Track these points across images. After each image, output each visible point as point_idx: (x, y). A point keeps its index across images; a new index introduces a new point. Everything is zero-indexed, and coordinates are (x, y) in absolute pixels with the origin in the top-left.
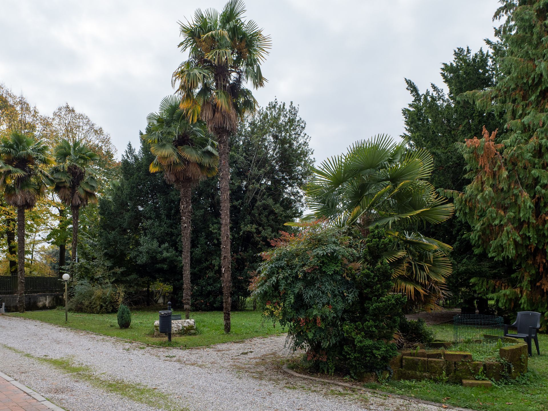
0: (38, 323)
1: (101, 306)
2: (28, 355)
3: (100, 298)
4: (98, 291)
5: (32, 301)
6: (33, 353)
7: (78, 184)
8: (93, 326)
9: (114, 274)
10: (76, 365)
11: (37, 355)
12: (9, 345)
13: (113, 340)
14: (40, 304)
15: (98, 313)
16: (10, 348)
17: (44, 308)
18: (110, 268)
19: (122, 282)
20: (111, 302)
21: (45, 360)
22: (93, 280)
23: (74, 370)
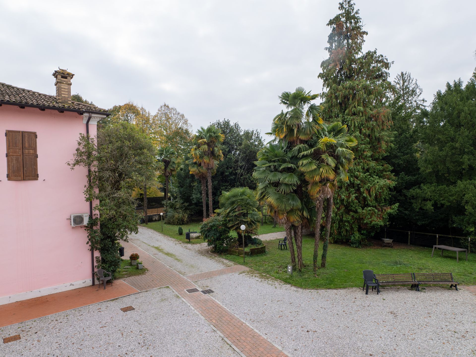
0: (152, 231)
1: (178, 222)
2: (149, 245)
3: (177, 218)
4: (176, 215)
5: (150, 218)
6: (150, 244)
7: (168, 166)
8: (171, 234)
9: (184, 206)
10: (160, 249)
11: (152, 245)
12: (144, 242)
13: (174, 240)
14: (154, 219)
15: (176, 225)
16: (144, 243)
17: (156, 221)
18: (183, 203)
19: (188, 209)
20: (182, 220)
21: (153, 247)
22: (175, 209)
23: (160, 250)
